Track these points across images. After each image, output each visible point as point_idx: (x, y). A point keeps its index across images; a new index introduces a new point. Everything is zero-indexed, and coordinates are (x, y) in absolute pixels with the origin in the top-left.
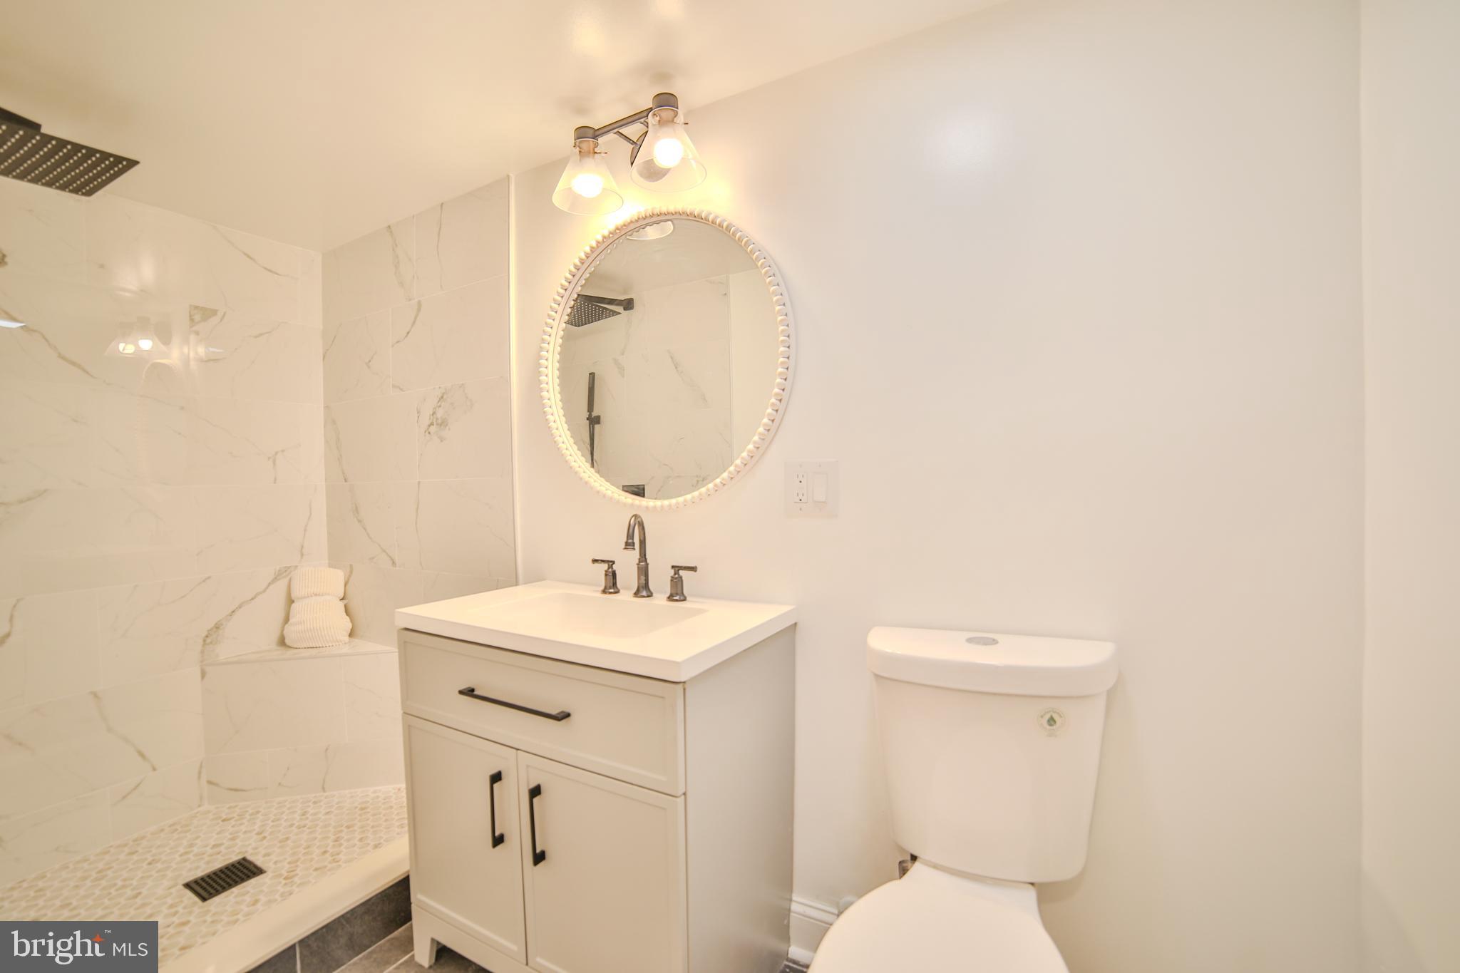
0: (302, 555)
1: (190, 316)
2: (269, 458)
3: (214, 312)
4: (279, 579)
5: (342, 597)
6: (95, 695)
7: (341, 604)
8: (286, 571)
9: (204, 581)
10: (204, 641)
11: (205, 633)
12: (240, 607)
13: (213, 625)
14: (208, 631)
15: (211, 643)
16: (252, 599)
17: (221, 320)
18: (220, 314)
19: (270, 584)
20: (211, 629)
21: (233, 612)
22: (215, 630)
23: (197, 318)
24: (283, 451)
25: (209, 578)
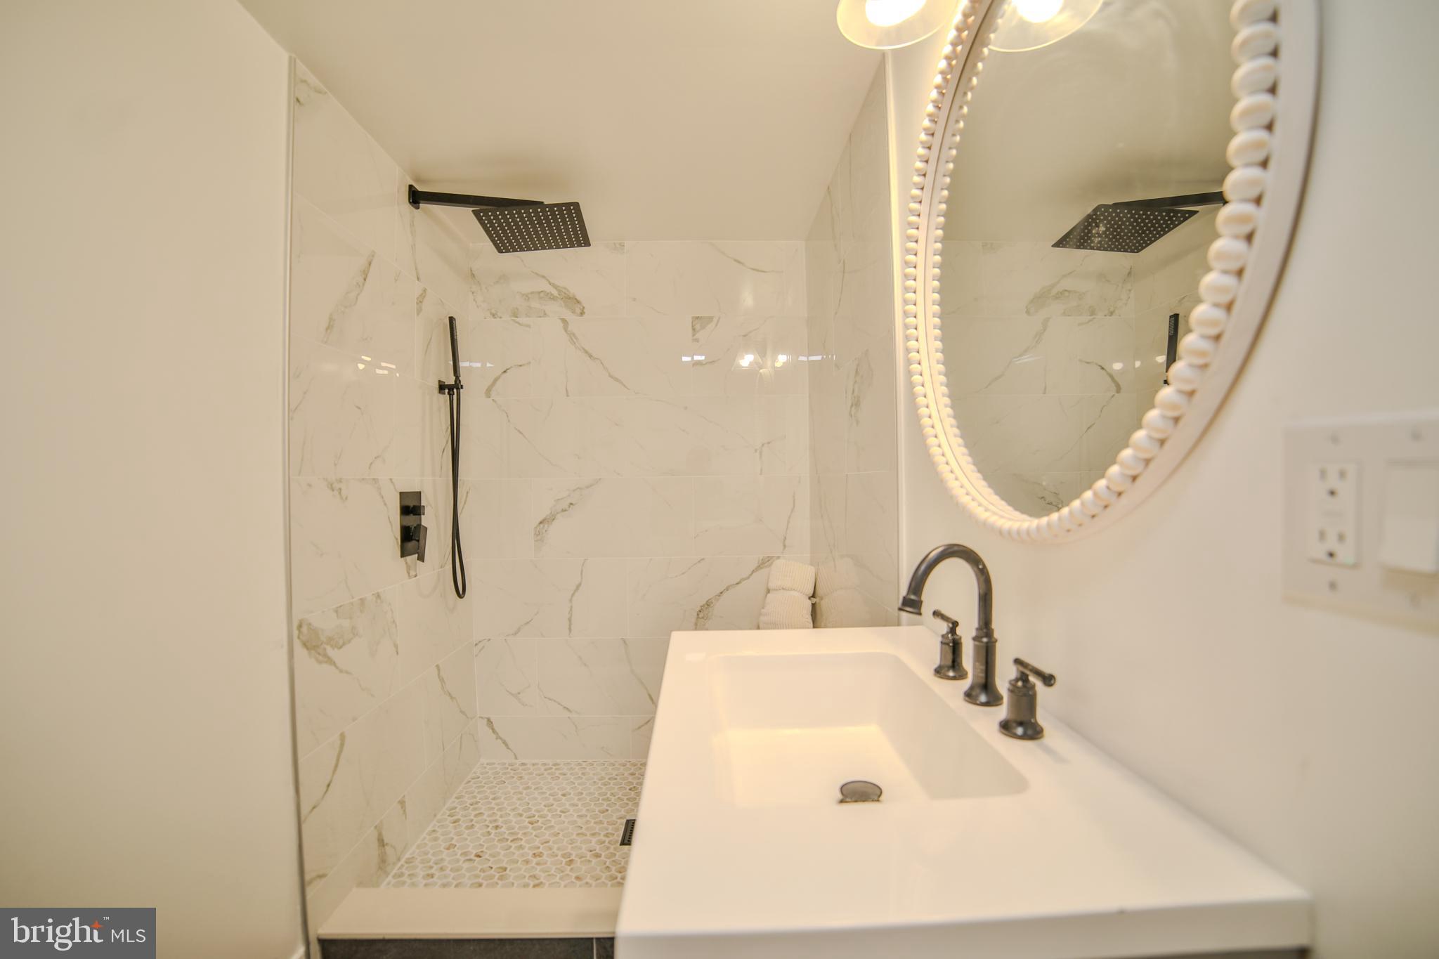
0: (785, 546)
1: (693, 326)
2: (756, 451)
3: (711, 319)
4: (762, 568)
5: (811, 595)
6: (624, 641)
7: (808, 603)
8: (769, 561)
9: (699, 562)
10: (698, 615)
11: (698, 609)
12: (727, 589)
13: (704, 602)
14: (701, 606)
15: (703, 618)
16: (737, 584)
17: (716, 325)
18: (715, 320)
19: (753, 572)
20: (703, 606)
21: (721, 593)
22: (706, 606)
23: (698, 327)
24: (769, 443)
25: (703, 559)
